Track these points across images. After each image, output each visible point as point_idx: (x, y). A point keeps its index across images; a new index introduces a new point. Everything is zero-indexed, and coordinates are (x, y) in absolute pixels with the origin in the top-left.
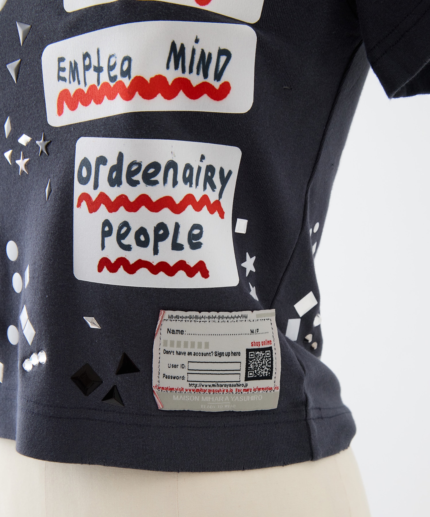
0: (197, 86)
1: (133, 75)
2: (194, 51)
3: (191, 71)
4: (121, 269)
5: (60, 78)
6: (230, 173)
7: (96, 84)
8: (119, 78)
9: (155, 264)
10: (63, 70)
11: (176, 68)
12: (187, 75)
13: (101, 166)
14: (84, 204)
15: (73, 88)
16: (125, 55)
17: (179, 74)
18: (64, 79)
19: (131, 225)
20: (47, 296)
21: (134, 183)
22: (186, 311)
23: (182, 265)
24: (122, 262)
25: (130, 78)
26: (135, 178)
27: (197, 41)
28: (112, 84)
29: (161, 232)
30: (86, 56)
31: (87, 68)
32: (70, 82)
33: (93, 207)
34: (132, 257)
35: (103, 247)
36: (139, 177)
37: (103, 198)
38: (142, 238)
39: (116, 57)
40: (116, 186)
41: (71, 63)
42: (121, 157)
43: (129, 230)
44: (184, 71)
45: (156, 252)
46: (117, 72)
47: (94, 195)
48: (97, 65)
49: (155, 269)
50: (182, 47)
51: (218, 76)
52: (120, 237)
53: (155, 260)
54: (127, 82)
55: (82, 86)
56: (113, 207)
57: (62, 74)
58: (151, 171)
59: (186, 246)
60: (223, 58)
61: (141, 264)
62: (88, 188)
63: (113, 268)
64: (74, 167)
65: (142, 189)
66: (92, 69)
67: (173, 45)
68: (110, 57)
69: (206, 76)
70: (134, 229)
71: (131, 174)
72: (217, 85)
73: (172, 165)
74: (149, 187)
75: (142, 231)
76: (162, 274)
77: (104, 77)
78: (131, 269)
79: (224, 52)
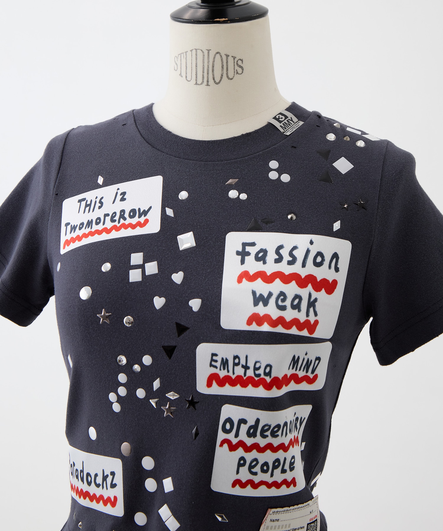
0: (301, 377)
1: (273, 375)
2: (304, 359)
3: (300, 370)
4: (249, 486)
5: (211, 365)
6: (304, 418)
7: (243, 375)
8: (262, 376)
9: (270, 483)
10: (216, 361)
11: (293, 368)
12: (297, 372)
13: (242, 425)
14: (226, 446)
15: (222, 374)
16: (268, 363)
17: (294, 372)
18: (216, 367)
19: (259, 460)
20: (193, 503)
21: (264, 437)
22: (282, 507)
23: (285, 482)
24: (250, 482)
25: (270, 377)
26: (266, 434)
27: (306, 354)
28: (256, 379)
29: (277, 464)
30: (236, 357)
31: (236, 364)
32: (220, 370)
33: (233, 448)
34: (257, 479)
35: (238, 472)
36: (268, 433)
37: (241, 444)
38: (265, 468)
39: (261, 363)
40: (252, 437)
41: (223, 359)
42: (258, 421)
43: (257, 463)
44: (296, 370)
45: (272, 475)
46: (261, 372)
47: (235, 441)
48: (244, 364)
49: (269, 486)
50: (299, 358)
51: (313, 372)
52: (251, 467)
53: (270, 480)
54: (268, 379)
55: (230, 374)
56: (248, 449)
57: (213, 363)
58: (276, 429)
59: (288, 470)
60: (317, 362)
61: (262, 483)
62: (231, 437)
63: (243, 485)
64: (219, 422)
65: (270, 440)
66: (240, 366)
67: (294, 357)
68: (256, 363)
69: (307, 372)
70: (261, 462)
71: (263, 431)
72: (311, 376)
73: (286, 424)
74: (274, 439)
75: (266, 464)
76: (273, 488)
77: (250, 373)
78: (255, 486)
79: (318, 359)
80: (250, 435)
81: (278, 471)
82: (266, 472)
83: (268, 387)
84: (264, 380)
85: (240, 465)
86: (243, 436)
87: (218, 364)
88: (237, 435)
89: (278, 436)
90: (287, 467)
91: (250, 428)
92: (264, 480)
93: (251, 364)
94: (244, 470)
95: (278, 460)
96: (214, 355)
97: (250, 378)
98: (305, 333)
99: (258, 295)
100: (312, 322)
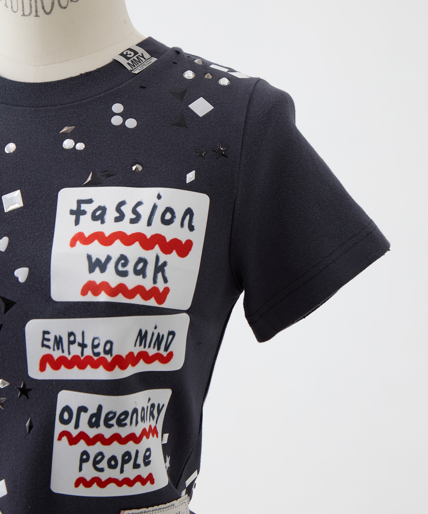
0: (152, 356)
1: (115, 353)
2: (153, 334)
3: (149, 346)
4: (95, 485)
5: (43, 345)
6: (163, 405)
7: (80, 355)
8: (102, 355)
9: (120, 480)
10: (48, 340)
11: (140, 345)
12: (147, 349)
13: (82, 414)
14: (65, 439)
15: (56, 354)
16: (108, 339)
17: (142, 349)
18: (48, 347)
19: (105, 454)
20: (30, 507)
21: (109, 426)
22: (139, 508)
23: (139, 478)
24: (96, 480)
25: (111, 355)
26: (111, 422)
27: (156, 328)
28: (96, 358)
29: (127, 458)
30: (71, 334)
31: (71, 343)
32: (54, 350)
33: (73, 441)
34: (103, 477)
35: (80, 469)
36: (113, 422)
37: (82, 436)
38: (113, 463)
39: (100, 340)
40: (95, 428)
41: (56, 337)
42: (100, 408)
43: (103, 457)
44: (145, 347)
45: (122, 471)
46: (100, 349)
47: (75, 433)
48: (81, 342)
49: (120, 483)
50: (146, 332)
51: (166, 349)
52: (95, 463)
53: (120, 477)
54: (109, 358)
55: (66, 354)
56: (91, 442)
57: (46, 343)
58: (123, 417)
59: (142, 464)
60: (171, 337)
61: (110, 480)
62: (70, 428)
63: (88, 484)
64: (55, 411)
65: (116, 429)
66: (76, 344)
67: (140, 331)
68: (94, 339)
69: (159, 349)
70: (107, 457)
71: (107, 420)
72: (165, 354)
73: (135, 411)
74: (121, 428)
75: (114, 458)
76: (125, 486)
77: (88, 352)
78: (102, 484)
79: (172, 333)
80: (91, 425)
81: (129, 467)
82: (114, 467)
83: (109, 367)
84: (104, 359)
85: (83, 461)
86: (84, 427)
87: (51, 344)
88: (77, 426)
89: (125, 425)
90: (140, 461)
91: (92, 416)
92: (113, 476)
93: (88, 342)
94: (88, 466)
95: (128, 453)
96: (45, 333)
97: (88, 357)
98: (152, 302)
99: (94, 260)
100: (161, 290)
